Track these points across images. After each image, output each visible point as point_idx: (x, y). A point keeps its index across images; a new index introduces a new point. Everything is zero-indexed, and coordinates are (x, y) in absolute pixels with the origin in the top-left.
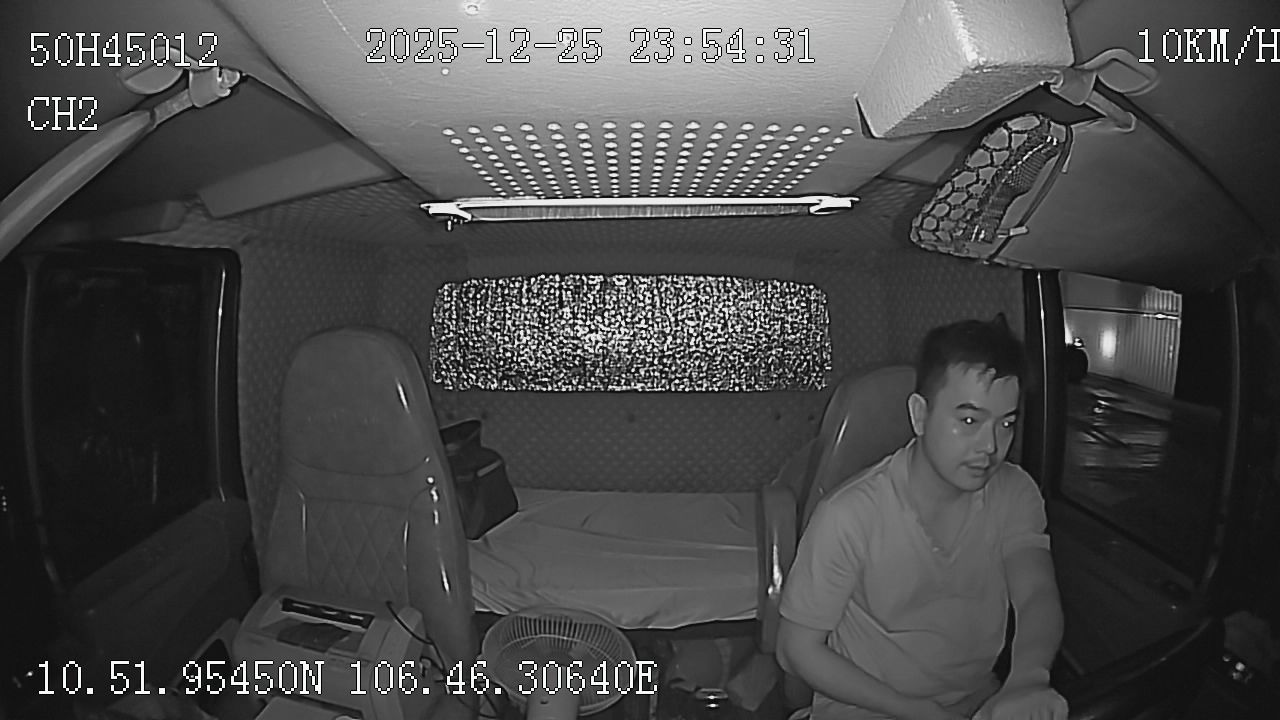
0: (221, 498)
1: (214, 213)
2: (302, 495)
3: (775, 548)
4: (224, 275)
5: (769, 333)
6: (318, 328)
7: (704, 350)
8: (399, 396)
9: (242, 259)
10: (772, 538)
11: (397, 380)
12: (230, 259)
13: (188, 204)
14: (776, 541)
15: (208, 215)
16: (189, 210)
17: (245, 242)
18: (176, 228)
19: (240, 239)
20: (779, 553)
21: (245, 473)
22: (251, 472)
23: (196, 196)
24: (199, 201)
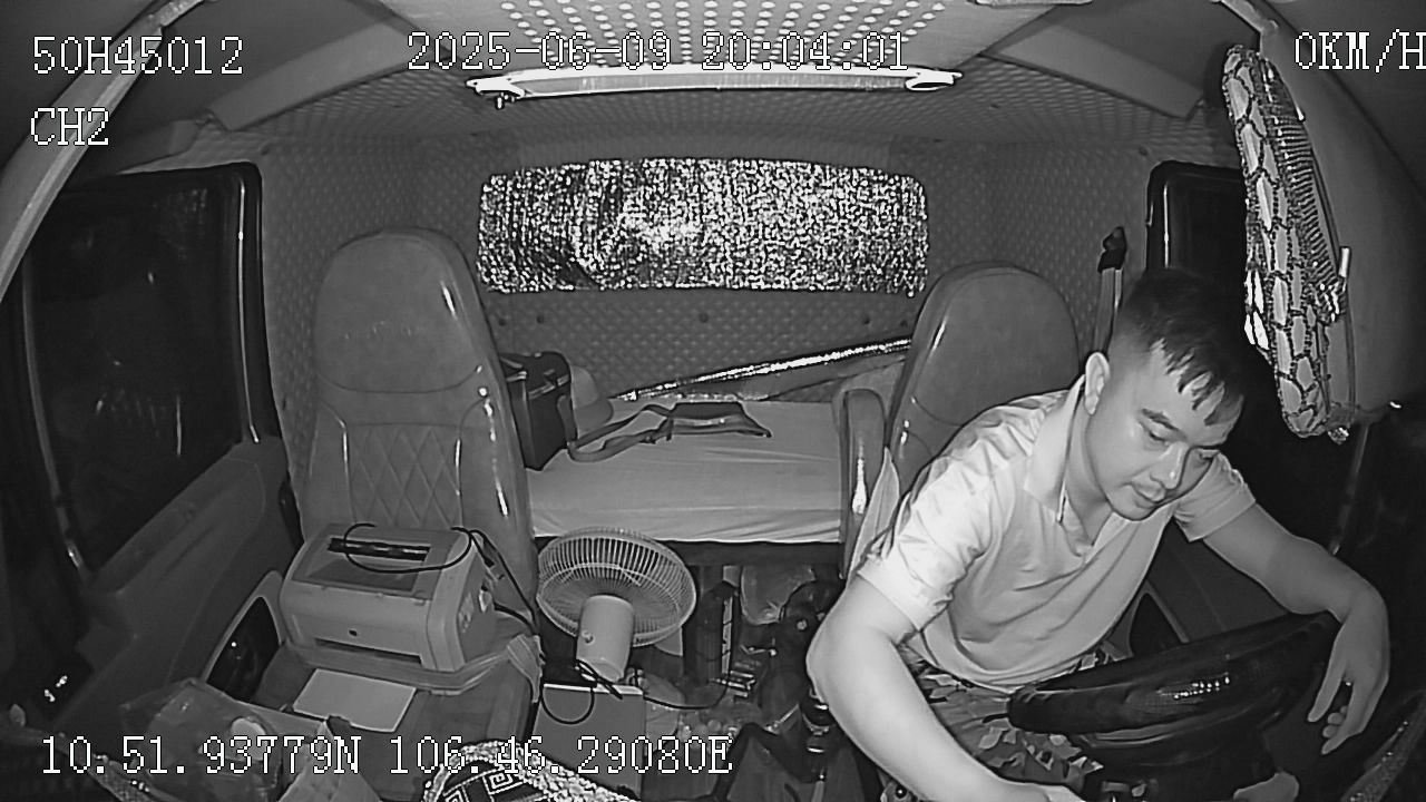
0: (253, 438)
1: (229, 127)
2: (342, 424)
3: (860, 462)
4: (243, 191)
5: (855, 224)
6: (351, 236)
7: (783, 243)
8: (446, 301)
9: (262, 173)
10: (856, 451)
11: (442, 283)
12: (250, 173)
13: (198, 121)
14: (861, 454)
15: (224, 129)
16: (201, 126)
17: (265, 152)
18: (188, 149)
19: (259, 149)
20: (864, 469)
21: (278, 407)
22: (284, 405)
23: (208, 111)
24: (211, 117)
